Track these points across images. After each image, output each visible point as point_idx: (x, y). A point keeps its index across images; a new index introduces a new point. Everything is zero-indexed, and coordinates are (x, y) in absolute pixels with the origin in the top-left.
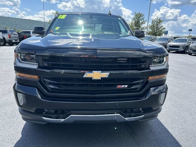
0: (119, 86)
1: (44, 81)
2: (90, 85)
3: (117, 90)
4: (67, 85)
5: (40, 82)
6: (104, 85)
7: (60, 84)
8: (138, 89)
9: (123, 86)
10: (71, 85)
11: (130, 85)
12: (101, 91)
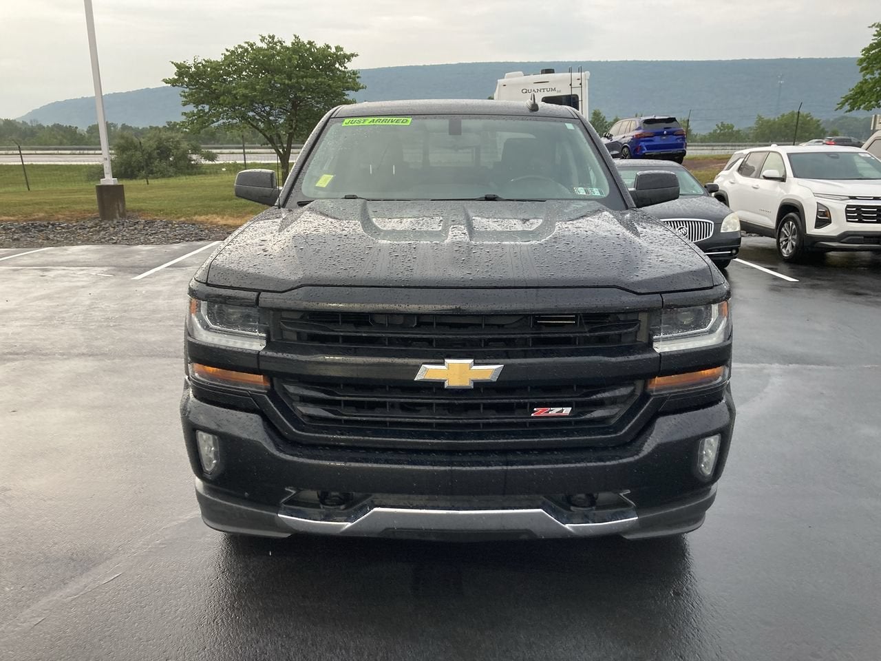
0: (539, 412)
1: (286, 393)
2: (438, 405)
3: (533, 424)
4: (359, 406)
5: (272, 393)
6: (488, 407)
7: (338, 403)
8: (613, 421)
9: (555, 411)
10: (372, 406)
11: (579, 407)
12: (477, 425)
